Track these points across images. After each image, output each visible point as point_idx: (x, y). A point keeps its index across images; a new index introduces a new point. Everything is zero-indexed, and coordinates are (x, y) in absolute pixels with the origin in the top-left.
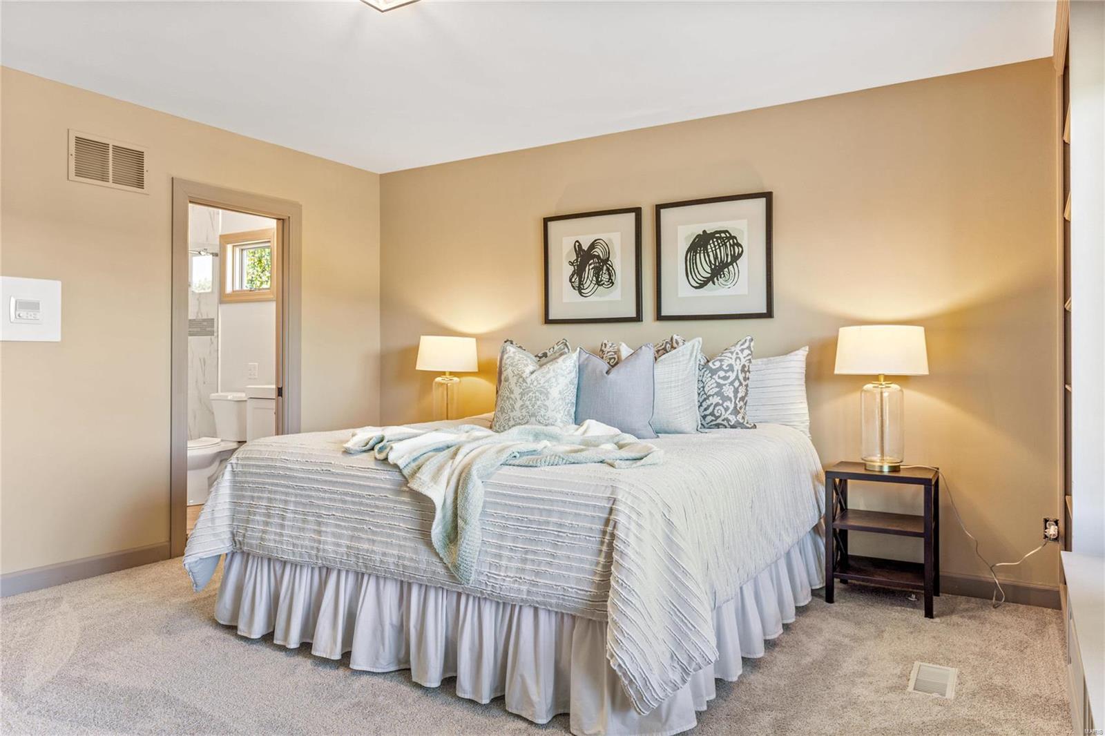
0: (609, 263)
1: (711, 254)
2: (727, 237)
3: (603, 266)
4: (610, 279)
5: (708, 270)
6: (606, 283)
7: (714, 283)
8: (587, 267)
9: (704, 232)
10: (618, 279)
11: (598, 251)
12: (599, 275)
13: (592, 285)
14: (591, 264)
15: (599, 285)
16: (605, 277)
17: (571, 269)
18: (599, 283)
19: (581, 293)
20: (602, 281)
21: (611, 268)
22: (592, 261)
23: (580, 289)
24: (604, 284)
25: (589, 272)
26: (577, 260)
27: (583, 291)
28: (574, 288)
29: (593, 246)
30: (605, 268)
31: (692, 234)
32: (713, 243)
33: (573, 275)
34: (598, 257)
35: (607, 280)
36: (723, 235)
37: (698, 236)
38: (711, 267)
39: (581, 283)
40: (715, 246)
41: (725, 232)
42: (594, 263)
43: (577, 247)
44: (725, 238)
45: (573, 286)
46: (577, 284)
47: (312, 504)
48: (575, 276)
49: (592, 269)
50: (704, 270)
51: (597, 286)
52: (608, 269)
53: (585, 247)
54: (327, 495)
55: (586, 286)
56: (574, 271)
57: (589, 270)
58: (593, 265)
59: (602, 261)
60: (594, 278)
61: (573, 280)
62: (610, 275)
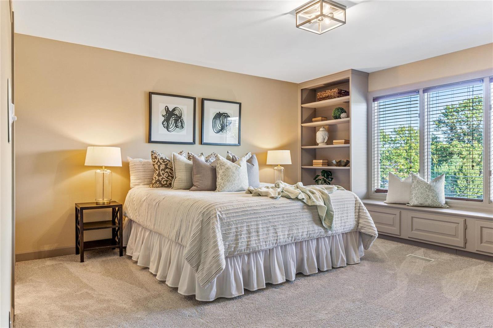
0: (182, 118)
1: (221, 121)
2: (227, 116)
3: (179, 119)
4: (182, 125)
5: (220, 127)
6: (180, 127)
7: (222, 132)
8: (171, 119)
9: (219, 112)
10: (185, 126)
11: (176, 112)
12: (177, 123)
13: (173, 127)
14: (173, 118)
15: (177, 127)
16: (180, 124)
17: (163, 119)
18: (176, 126)
19: (168, 130)
20: (178, 126)
21: (182, 121)
22: (174, 116)
23: (167, 128)
24: (179, 127)
25: (172, 121)
26: (166, 115)
27: (169, 129)
28: (165, 128)
29: (174, 110)
30: (179, 120)
31: (216, 112)
32: (222, 117)
33: (164, 121)
34: (177, 115)
35: (180, 126)
36: (226, 115)
37: (217, 113)
38: (221, 126)
39: (168, 125)
40: (223, 118)
41: (227, 114)
42: (174, 117)
43: (166, 109)
44: (226, 116)
45: (164, 127)
46: (166, 126)
47: (270, 222)
48: (165, 122)
49: (174, 120)
50: (219, 127)
51: (175, 128)
52: (181, 121)
53: (171, 110)
54: (276, 217)
55: (170, 127)
56: (165, 119)
57: (172, 120)
58: (174, 118)
59: (178, 117)
60: (174, 124)
61: (164, 124)
62: (182, 123)
